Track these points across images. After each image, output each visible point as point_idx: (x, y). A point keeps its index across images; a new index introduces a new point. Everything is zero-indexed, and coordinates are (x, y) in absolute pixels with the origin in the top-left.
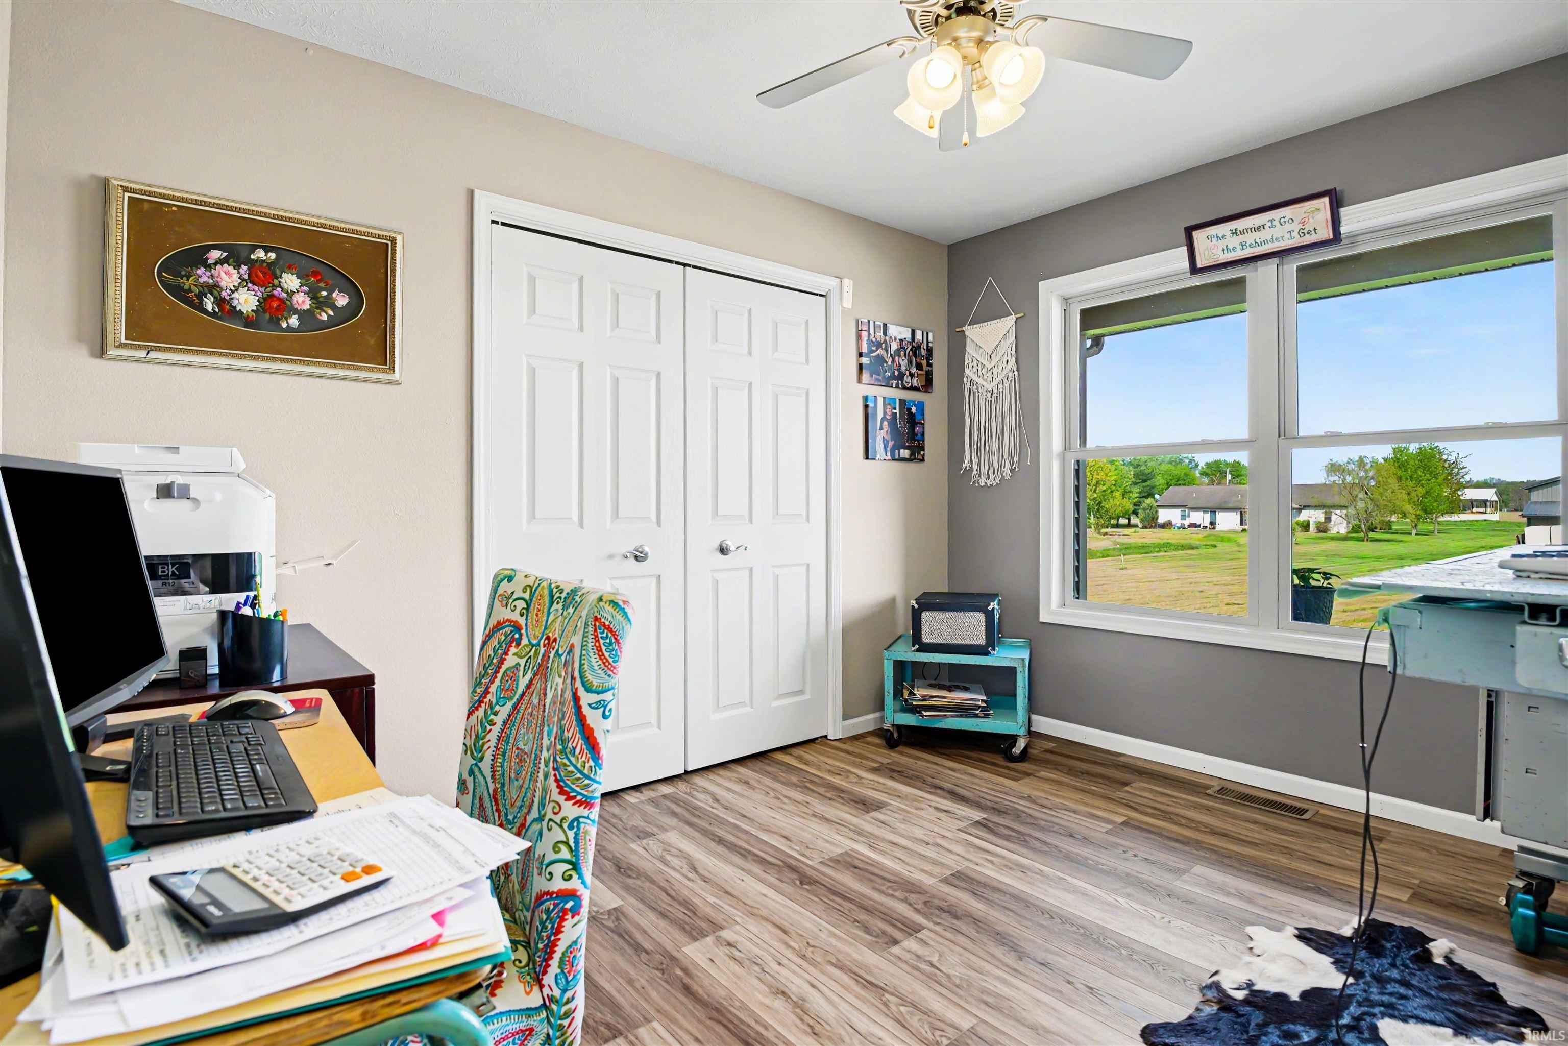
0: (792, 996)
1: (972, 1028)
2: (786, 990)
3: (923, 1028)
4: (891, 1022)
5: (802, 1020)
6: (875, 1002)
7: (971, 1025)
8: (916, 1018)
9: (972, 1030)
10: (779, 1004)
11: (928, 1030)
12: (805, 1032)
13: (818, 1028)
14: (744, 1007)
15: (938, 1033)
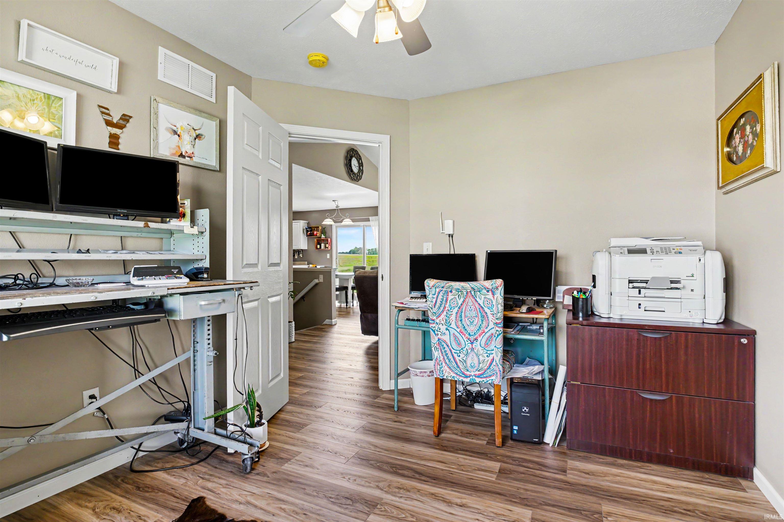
0: (456, 506)
1: (369, 516)
2: (461, 508)
3: (390, 510)
4: (405, 508)
5: (443, 498)
6: (419, 515)
7: (369, 517)
8: (395, 513)
9: (368, 515)
10: (459, 501)
11: (388, 510)
12: (438, 494)
13: (434, 497)
14: (470, 495)
15: (383, 509)
